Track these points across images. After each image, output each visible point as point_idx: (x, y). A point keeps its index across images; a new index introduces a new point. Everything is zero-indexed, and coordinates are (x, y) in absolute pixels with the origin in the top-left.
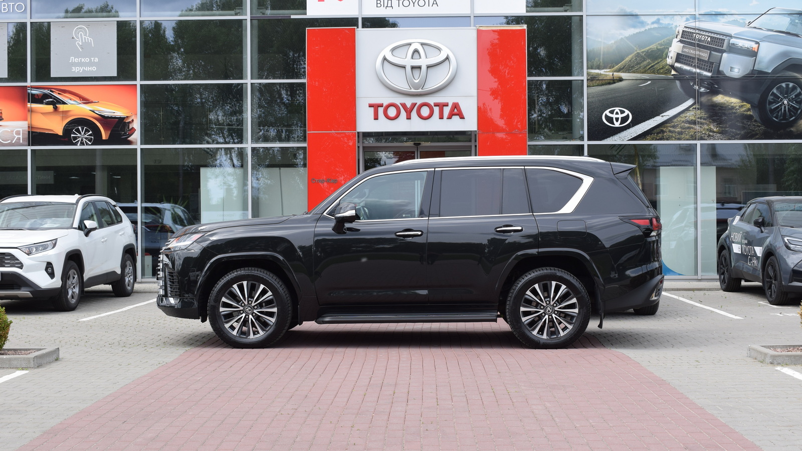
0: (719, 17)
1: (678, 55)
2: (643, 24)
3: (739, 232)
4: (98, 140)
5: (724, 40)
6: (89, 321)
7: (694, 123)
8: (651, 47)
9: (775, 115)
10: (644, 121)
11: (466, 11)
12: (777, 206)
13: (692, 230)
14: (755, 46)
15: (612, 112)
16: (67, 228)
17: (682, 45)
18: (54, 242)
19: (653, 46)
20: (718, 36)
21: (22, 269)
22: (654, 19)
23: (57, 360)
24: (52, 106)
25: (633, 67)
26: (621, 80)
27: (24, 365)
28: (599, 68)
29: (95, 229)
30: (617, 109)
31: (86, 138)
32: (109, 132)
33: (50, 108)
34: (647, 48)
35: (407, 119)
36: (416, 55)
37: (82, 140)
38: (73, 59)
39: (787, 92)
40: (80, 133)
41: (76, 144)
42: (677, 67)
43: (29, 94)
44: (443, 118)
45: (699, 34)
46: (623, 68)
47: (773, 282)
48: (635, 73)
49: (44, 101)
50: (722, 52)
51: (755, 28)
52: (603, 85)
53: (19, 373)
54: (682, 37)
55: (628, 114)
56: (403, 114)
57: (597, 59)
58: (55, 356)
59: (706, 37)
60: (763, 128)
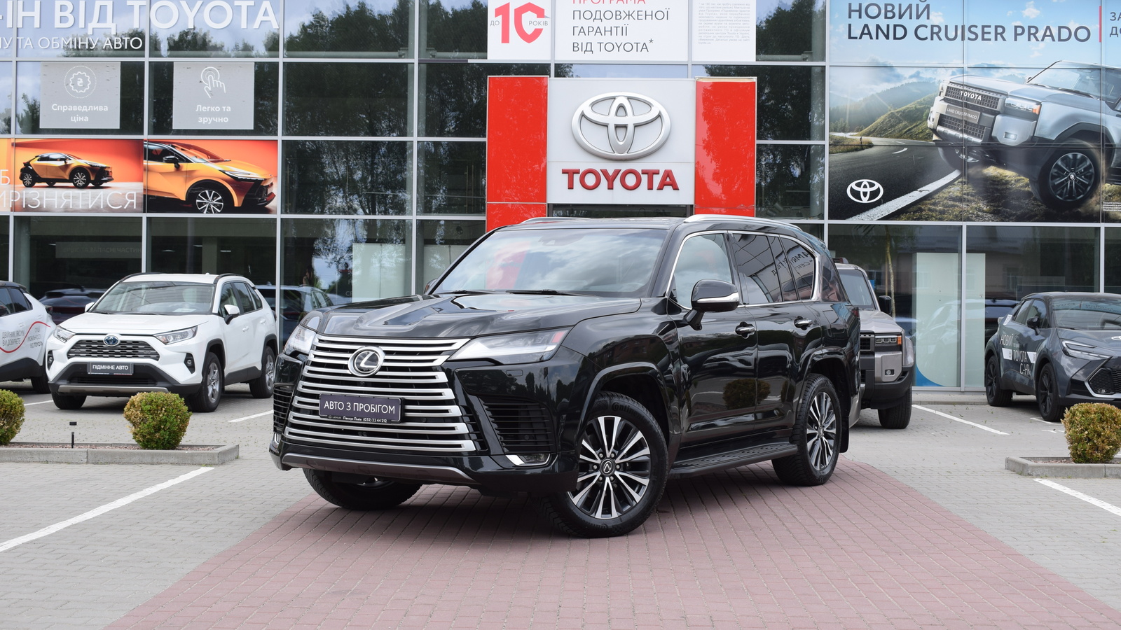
0: (993, 71)
1: (942, 117)
2: (898, 77)
3: (1009, 334)
4: (228, 206)
5: (998, 99)
6: (242, 422)
7: (960, 200)
8: (908, 106)
9: (1059, 192)
10: (898, 197)
11: (682, 57)
12: (1056, 304)
13: (955, 331)
14: (1036, 107)
15: (859, 185)
16: (206, 314)
17: (947, 104)
18: (194, 329)
19: (911, 106)
20: (991, 95)
21: (158, 360)
22: (913, 71)
23: (237, 458)
24: (173, 165)
25: (886, 130)
26: (870, 145)
27: (208, 462)
28: (844, 130)
29: (236, 315)
30: (865, 182)
31: (214, 205)
32: (243, 198)
33: (171, 166)
34: (904, 108)
35: (609, 189)
36: (621, 110)
37: (209, 207)
38: (200, 108)
39: (1073, 164)
40: (207, 198)
41: (201, 212)
42: (940, 132)
43: (145, 149)
44: (652, 189)
45: (968, 91)
46: (874, 131)
47: (1049, 394)
48: (888, 137)
49: (164, 159)
50: (996, 113)
51: (1037, 85)
52: (848, 151)
53: (204, 470)
54: (946, 95)
55: (879, 188)
56: (604, 182)
57: (841, 120)
58: (235, 455)
59: (977, 95)
60: (1043, 207)
